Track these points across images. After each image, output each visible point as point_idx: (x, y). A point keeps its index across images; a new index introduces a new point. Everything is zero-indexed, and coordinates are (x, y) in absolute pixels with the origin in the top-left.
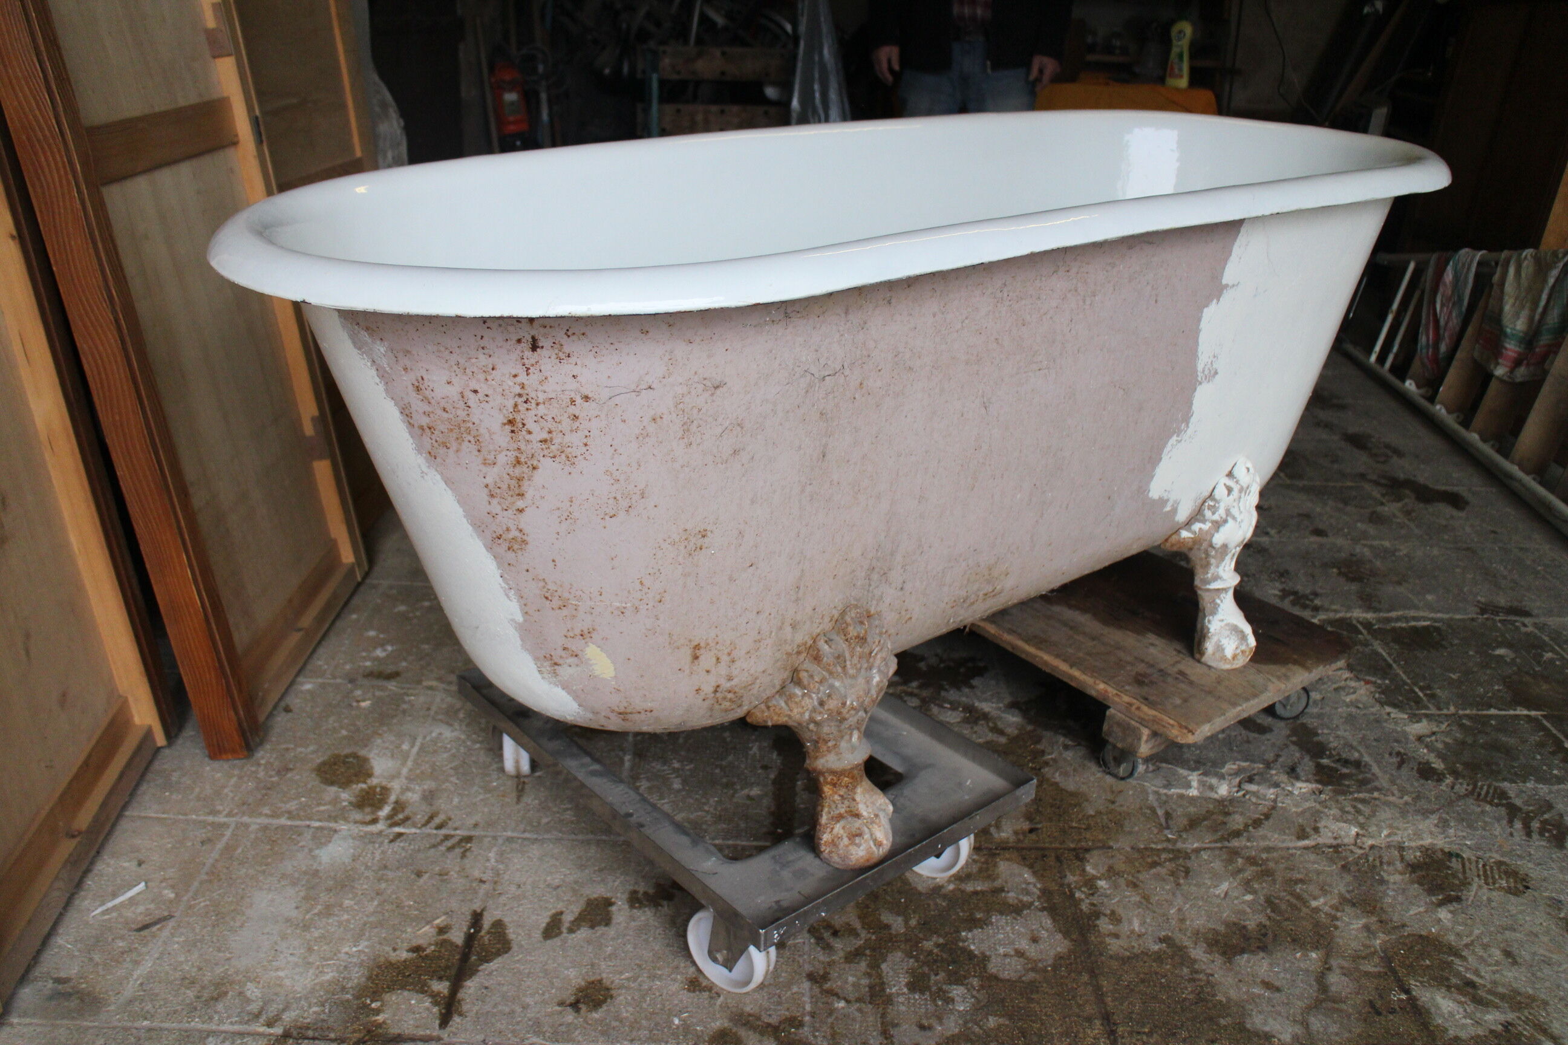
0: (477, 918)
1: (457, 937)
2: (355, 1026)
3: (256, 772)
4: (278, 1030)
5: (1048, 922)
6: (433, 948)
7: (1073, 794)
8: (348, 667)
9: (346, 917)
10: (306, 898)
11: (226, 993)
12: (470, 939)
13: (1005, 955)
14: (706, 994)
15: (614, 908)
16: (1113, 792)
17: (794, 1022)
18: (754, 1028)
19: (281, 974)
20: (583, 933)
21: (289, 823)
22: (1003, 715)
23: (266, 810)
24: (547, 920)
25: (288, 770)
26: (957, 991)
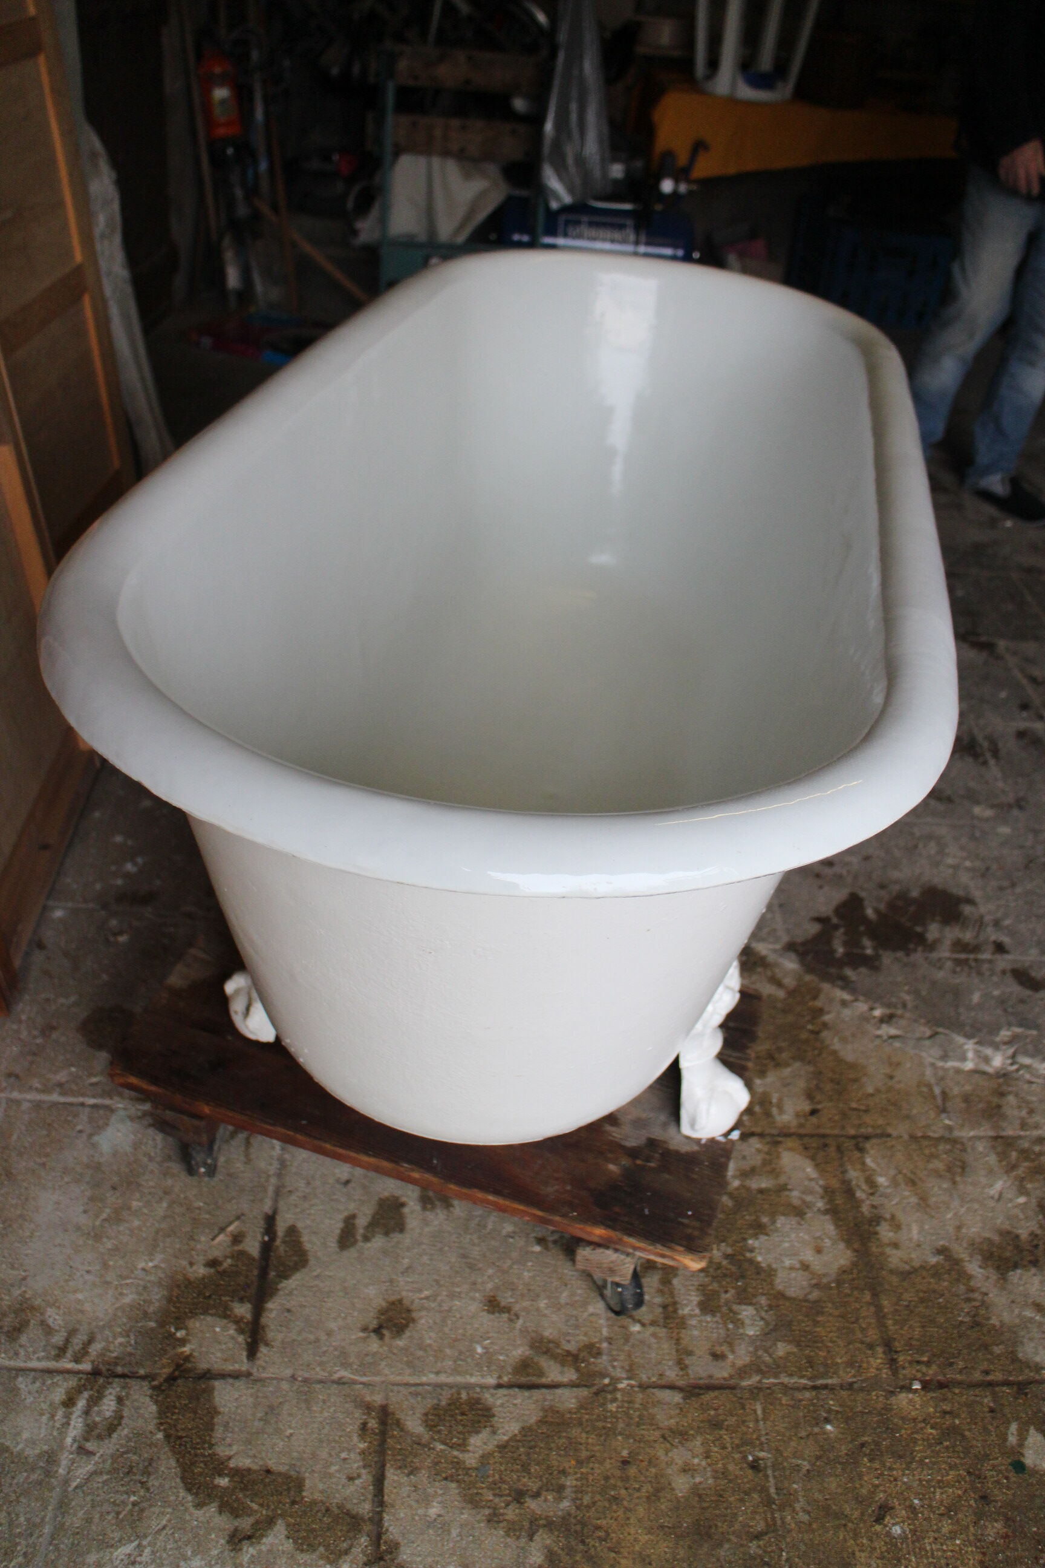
0: (270, 1221)
1: (252, 1246)
2: (165, 1361)
3: (18, 1031)
4: (86, 1366)
5: (831, 1228)
6: (229, 1261)
7: (853, 1066)
8: (98, 886)
9: (136, 1223)
10: (92, 1199)
11: (27, 1322)
12: (267, 1248)
13: (791, 1268)
14: (505, 1316)
15: (406, 1210)
16: (891, 1064)
17: (592, 1350)
18: (554, 1357)
19: (80, 1296)
20: (378, 1242)
21: (62, 1099)
22: (781, 960)
23: (36, 1084)
24: (341, 1225)
25: (53, 1028)
26: (747, 1312)
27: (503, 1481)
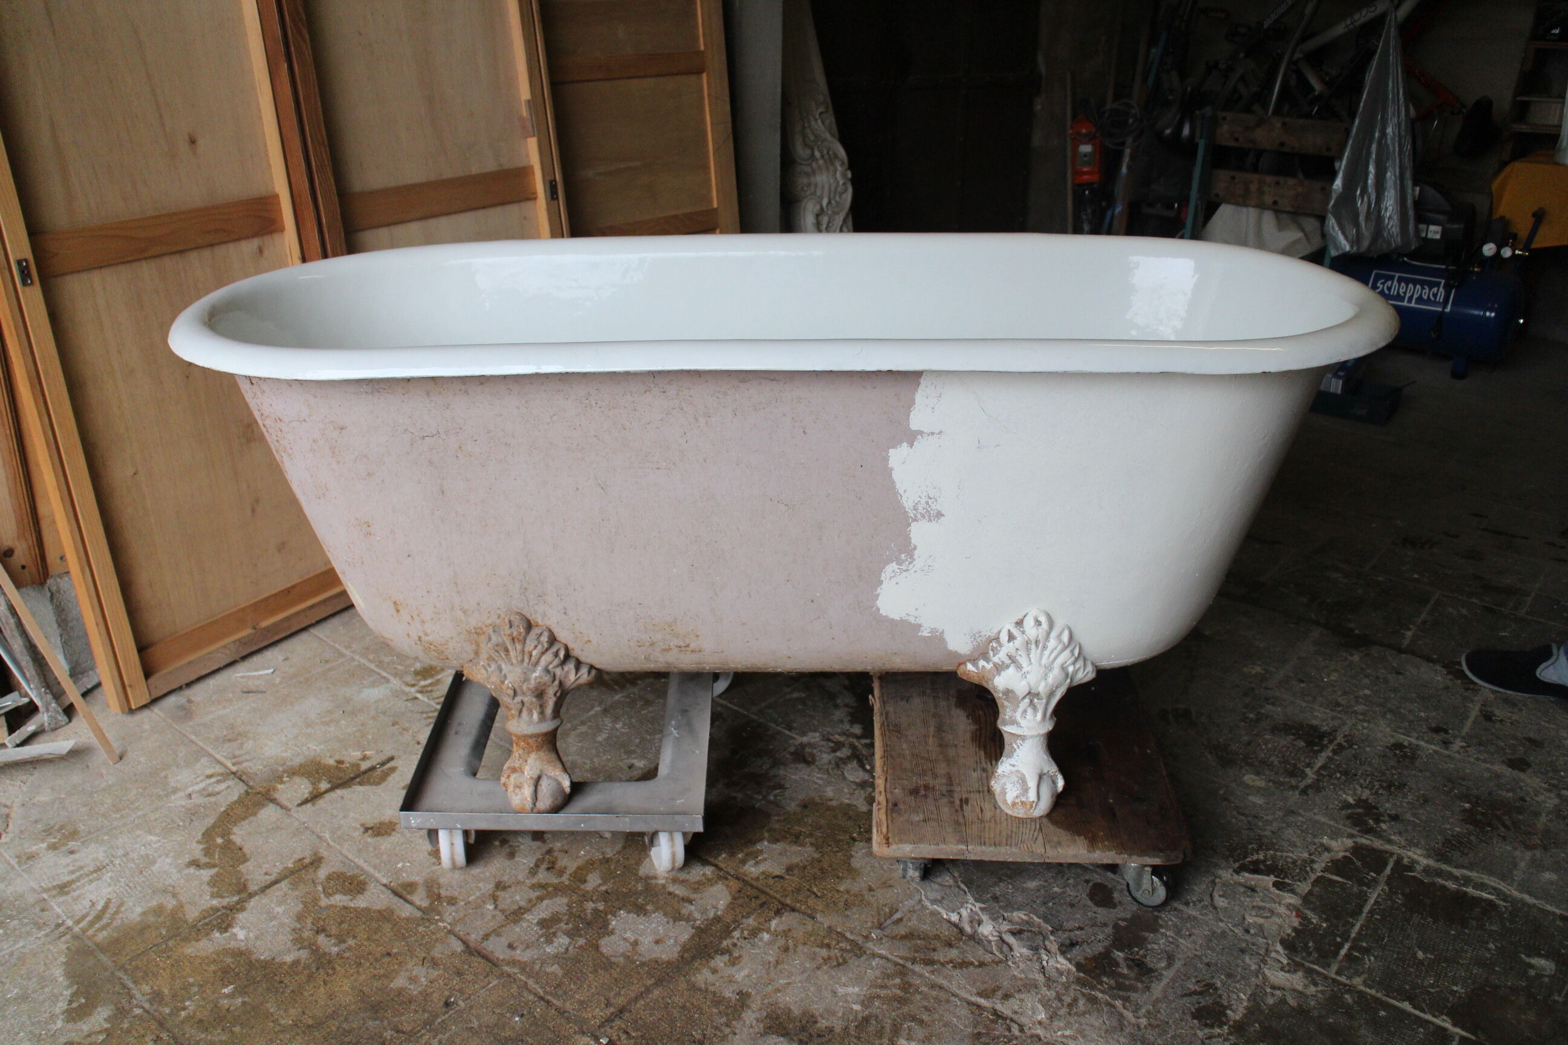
0: (392, 759)
1: (365, 766)
2: (265, 785)
4: (234, 769)
5: (685, 937)
6: (348, 765)
7: (850, 870)
9: (333, 729)
10: (328, 711)
11: (238, 740)
12: (371, 770)
13: (625, 939)
17: (452, 901)
19: (270, 743)
26: (562, 940)
27: (324, 920)
